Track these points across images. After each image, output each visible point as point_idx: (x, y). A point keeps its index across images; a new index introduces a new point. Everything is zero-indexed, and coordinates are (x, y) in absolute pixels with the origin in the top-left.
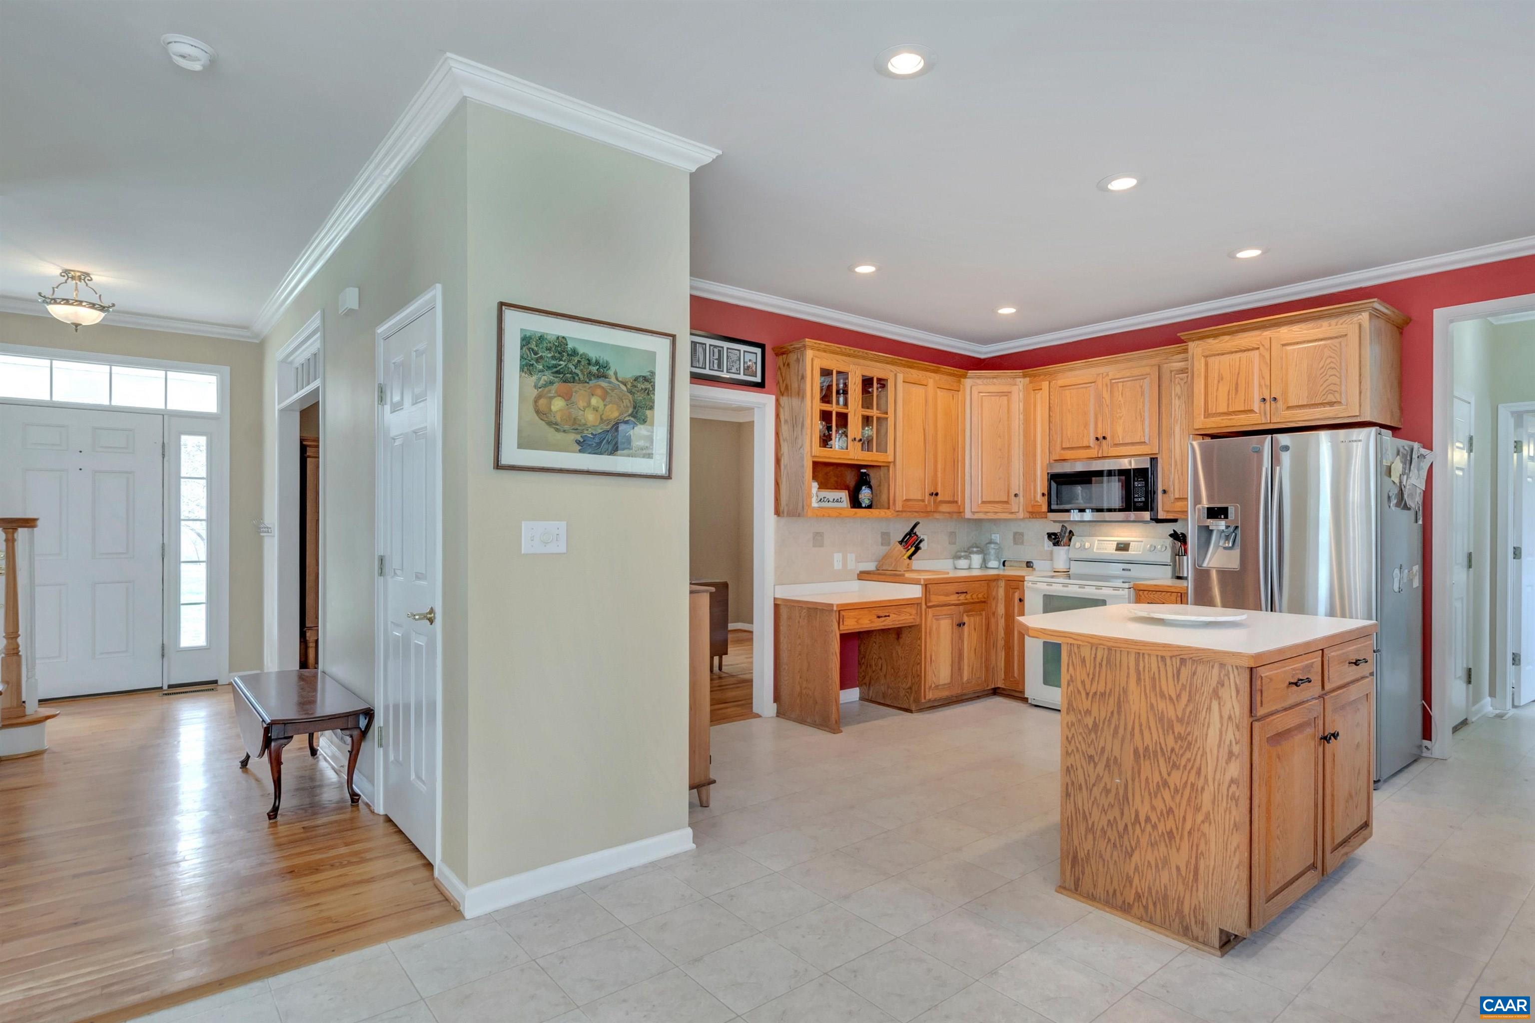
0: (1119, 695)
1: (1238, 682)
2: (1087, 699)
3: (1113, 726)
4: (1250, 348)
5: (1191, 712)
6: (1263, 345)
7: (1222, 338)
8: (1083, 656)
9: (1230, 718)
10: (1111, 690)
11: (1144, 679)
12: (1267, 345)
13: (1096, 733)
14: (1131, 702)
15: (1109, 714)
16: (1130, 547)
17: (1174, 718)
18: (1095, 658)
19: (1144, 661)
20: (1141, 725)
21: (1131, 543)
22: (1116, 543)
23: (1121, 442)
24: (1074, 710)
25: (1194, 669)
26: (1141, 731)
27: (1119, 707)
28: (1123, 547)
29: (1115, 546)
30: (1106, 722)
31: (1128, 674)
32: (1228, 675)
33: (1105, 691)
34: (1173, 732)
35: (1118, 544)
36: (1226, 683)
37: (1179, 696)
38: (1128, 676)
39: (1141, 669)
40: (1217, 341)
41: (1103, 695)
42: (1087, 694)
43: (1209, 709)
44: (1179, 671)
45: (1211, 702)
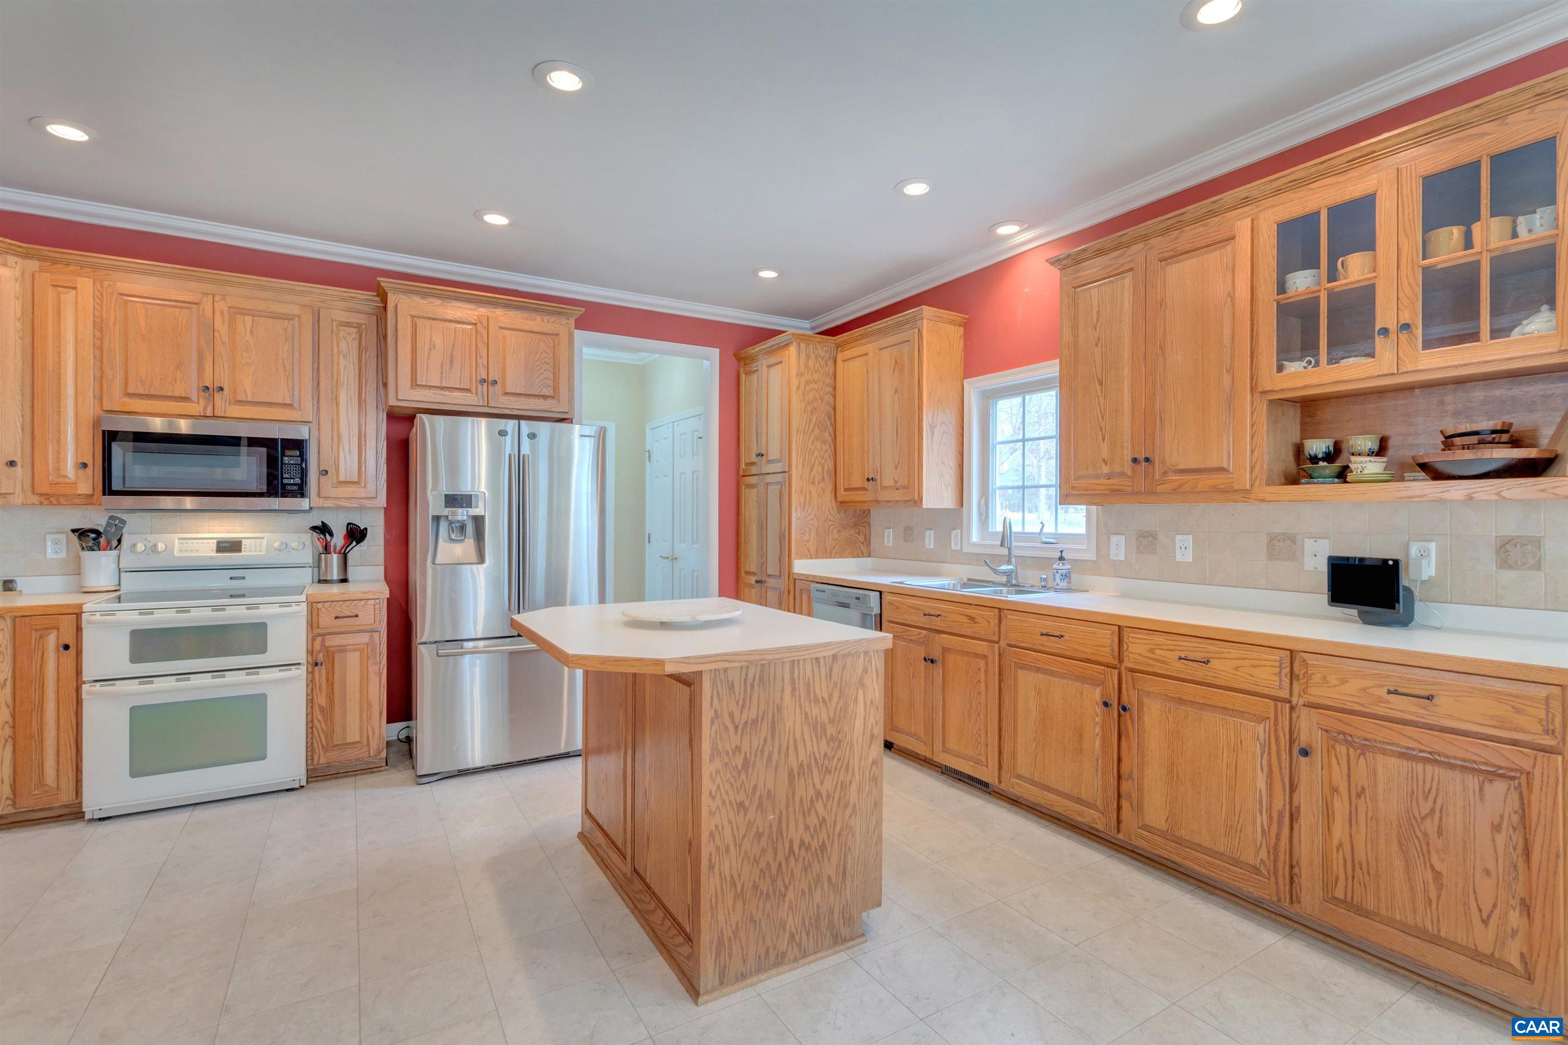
0: (773, 716)
1: (878, 666)
2: (736, 733)
3: (766, 754)
4: (465, 320)
5: (841, 708)
6: (481, 322)
7: (431, 300)
8: (730, 680)
9: (872, 702)
10: (764, 713)
11: (799, 689)
12: (485, 323)
13: (747, 772)
14: (786, 719)
15: (762, 742)
16: (243, 546)
17: (826, 721)
18: (745, 680)
19: (798, 667)
20: (795, 741)
21: (243, 540)
22: (215, 541)
23: (250, 399)
24: (719, 753)
25: (844, 663)
26: (796, 747)
27: (773, 729)
28: (234, 546)
29: (214, 546)
30: (759, 754)
31: (783, 688)
32: (870, 661)
33: (757, 716)
34: (826, 736)
35: (218, 543)
36: (869, 671)
37: (831, 696)
38: (783, 690)
39: (796, 677)
40: (423, 301)
41: (755, 722)
42: (736, 728)
43: (856, 700)
44: (831, 669)
45: (857, 692)
